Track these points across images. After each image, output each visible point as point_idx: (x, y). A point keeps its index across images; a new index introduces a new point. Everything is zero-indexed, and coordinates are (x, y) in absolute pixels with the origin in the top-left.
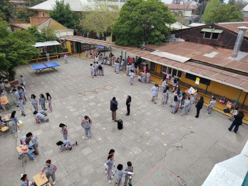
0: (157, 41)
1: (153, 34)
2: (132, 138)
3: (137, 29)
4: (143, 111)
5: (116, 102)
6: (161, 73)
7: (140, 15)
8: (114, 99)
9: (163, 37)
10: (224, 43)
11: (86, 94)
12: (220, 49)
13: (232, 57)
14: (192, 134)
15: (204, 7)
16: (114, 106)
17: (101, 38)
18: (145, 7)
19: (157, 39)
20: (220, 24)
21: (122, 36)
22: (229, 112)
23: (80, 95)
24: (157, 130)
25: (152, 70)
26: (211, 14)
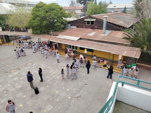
0: (60, 29)
1: (56, 25)
2: (46, 98)
3: (45, 23)
4: (54, 76)
5: (31, 75)
6: (66, 48)
7: (45, 14)
8: (29, 73)
9: (62, 26)
10: (98, 27)
11: (11, 72)
12: (96, 30)
13: (103, 34)
14: (86, 85)
15: (86, 7)
16: (30, 78)
17: (24, 31)
18: (48, 8)
19: (59, 28)
20: (94, 16)
21: (35, 28)
22: (106, 67)
23: (7, 74)
24: (64, 88)
25: (60, 47)
26: (90, 11)
